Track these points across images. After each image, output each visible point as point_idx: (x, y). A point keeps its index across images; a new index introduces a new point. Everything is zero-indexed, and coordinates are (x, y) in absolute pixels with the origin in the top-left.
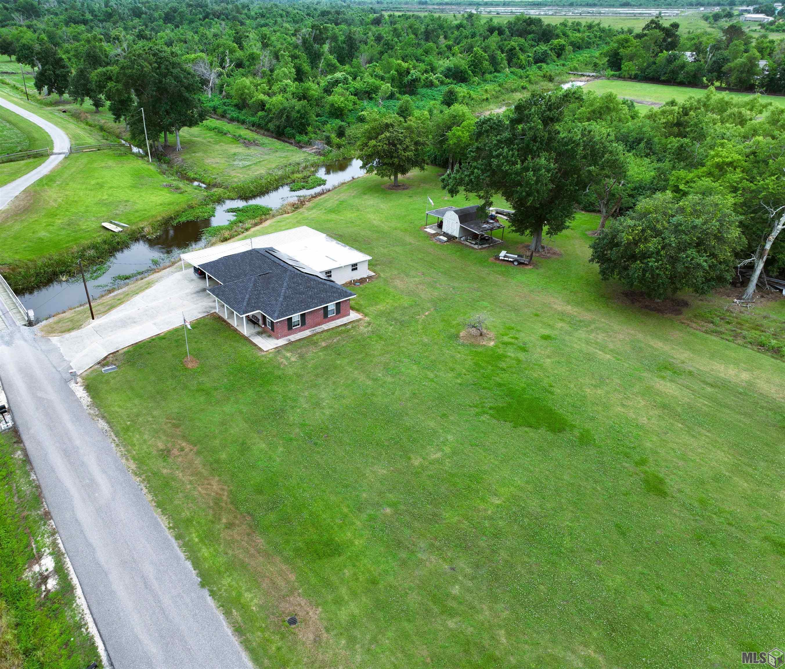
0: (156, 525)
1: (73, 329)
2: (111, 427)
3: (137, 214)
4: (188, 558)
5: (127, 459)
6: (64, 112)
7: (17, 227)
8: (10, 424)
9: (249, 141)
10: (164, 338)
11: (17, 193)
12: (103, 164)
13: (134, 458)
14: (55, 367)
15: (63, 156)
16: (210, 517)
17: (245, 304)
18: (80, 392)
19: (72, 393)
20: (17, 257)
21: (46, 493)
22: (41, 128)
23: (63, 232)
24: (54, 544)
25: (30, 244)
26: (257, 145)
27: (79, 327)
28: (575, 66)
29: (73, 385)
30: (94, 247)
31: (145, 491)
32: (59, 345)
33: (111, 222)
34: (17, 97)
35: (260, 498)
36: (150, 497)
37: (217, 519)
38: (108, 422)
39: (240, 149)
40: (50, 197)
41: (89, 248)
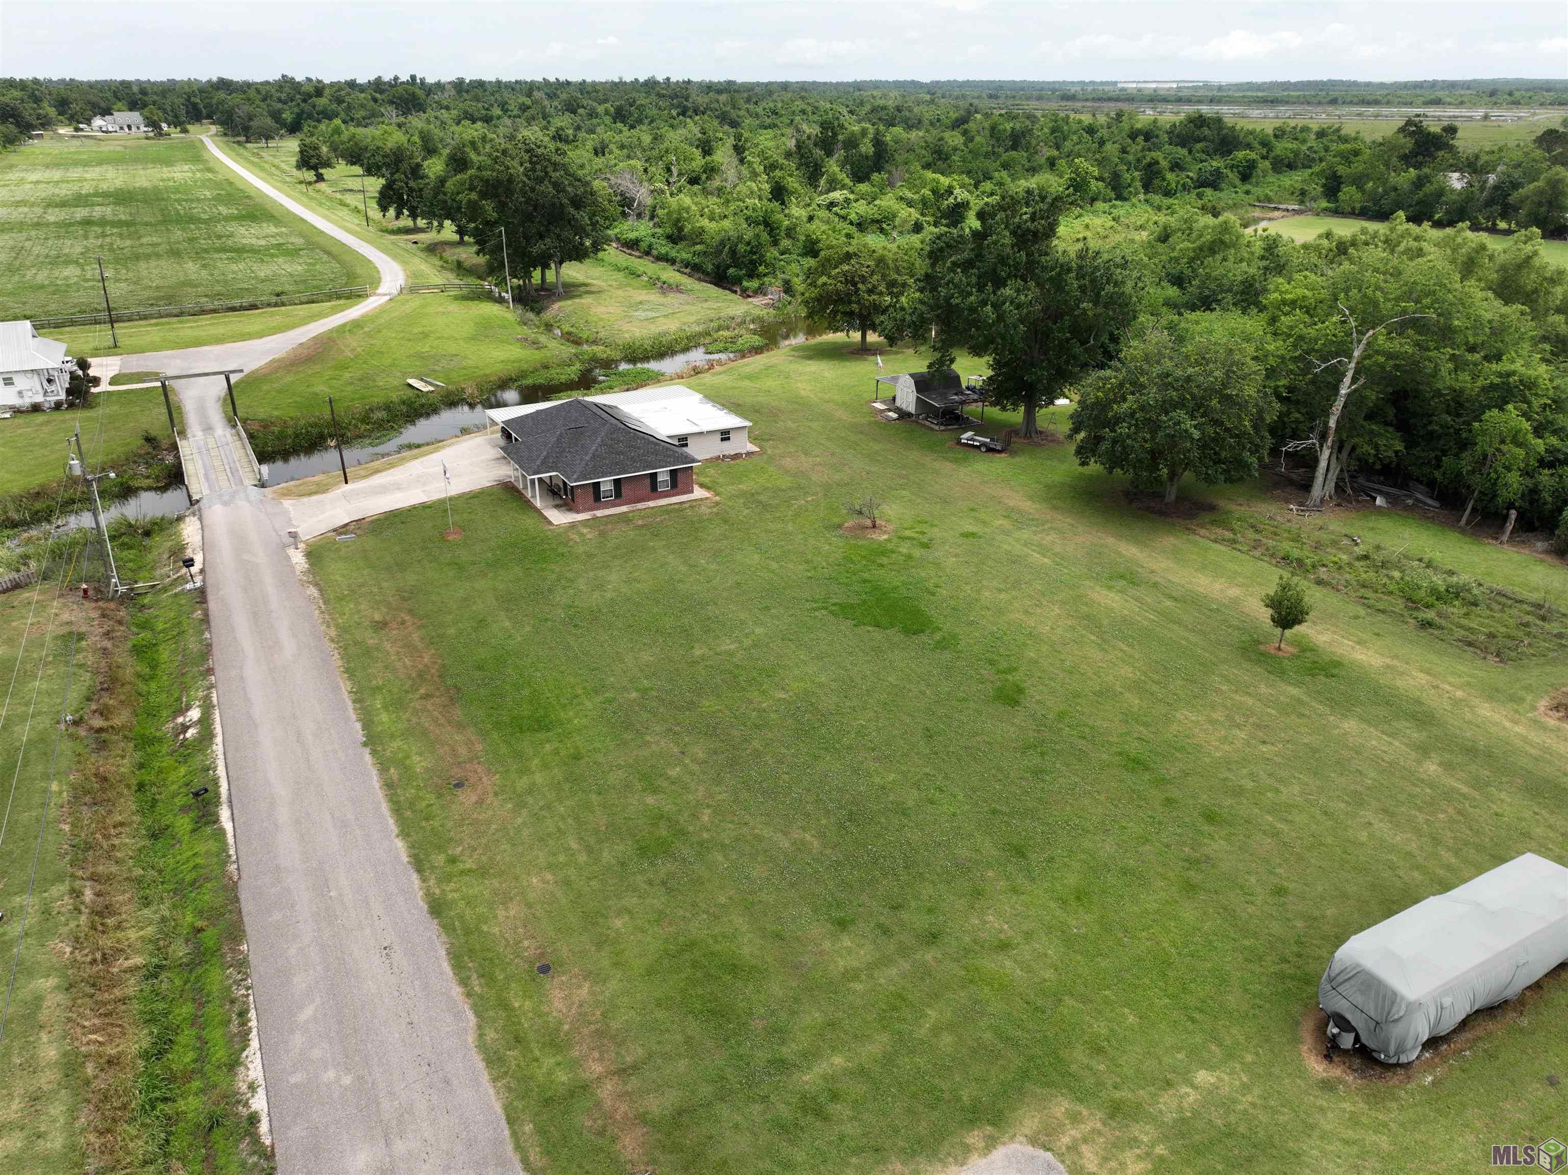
0: (336, 689)
1: (316, 493)
2: (322, 595)
3: (464, 372)
4: (359, 720)
5: (328, 626)
6: (416, 243)
7: (289, 379)
8: (198, 585)
9: (670, 285)
10: (430, 507)
11: (304, 340)
12: (441, 309)
13: (337, 626)
14: (276, 531)
15: (388, 298)
16: (407, 687)
17: (538, 463)
18: (298, 558)
19: (288, 558)
20: (276, 413)
21: (216, 650)
22: (370, 261)
23: (350, 388)
24: (207, 698)
25: (298, 399)
26: (680, 291)
27: (324, 492)
28: (1267, 195)
29: (291, 551)
30: (388, 407)
31: (337, 656)
32: (291, 508)
33: (422, 380)
34: (355, 221)
35: (477, 674)
36: (340, 663)
37: (414, 689)
38: (320, 590)
39: (654, 297)
40: (347, 346)
41: (379, 408)
